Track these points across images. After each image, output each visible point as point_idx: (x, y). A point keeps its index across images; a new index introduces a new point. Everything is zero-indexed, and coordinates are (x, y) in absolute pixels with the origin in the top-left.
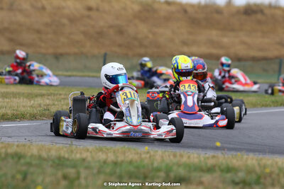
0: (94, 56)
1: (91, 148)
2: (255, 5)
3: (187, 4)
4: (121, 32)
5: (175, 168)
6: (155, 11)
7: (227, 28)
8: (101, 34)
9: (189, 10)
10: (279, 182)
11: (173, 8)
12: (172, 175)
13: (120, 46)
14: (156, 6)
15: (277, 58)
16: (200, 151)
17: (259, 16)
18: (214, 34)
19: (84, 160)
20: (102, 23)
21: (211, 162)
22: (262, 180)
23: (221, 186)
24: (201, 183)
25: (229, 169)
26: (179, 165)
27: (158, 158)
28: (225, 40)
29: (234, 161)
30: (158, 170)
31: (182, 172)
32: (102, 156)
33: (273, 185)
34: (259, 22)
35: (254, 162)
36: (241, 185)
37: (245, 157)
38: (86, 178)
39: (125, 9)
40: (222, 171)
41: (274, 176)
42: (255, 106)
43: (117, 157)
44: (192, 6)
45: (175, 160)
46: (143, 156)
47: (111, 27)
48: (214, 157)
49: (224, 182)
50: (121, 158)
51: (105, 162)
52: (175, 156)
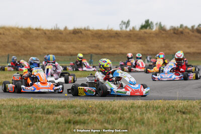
0: (3, 56)
1: (5, 99)
2: (78, 29)
3: (46, 30)
4: (15, 44)
5: (46, 107)
6: (31, 34)
7: (65, 40)
8: (5, 45)
9: (47, 32)
10: (96, 111)
11: (39, 32)
12: (45, 110)
13: (15, 51)
14: (31, 31)
15: (89, 54)
16: (57, 99)
17: (80, 34)
18: (59, 44)
19: (3, 105)
20: (6, 41)
21: (63, 104)
22: (88, 111)
23: (69, 114)
24: (60, 114)
25: (72, 107)
26: (48, 106)
27: (38, 102)
28: (65, 46)
29: (74, 103)
30: (38, 108)
31: (50, 109)
32: (11, 103)
33: (93, 113)
34: (80, 37)
35: (83, 103)
36: (78, 114)
37: (79, 100)
38: (4, 113)
39: (16, 33)
40: (68, 107)
41: (93, 109)
42: (80, 76)
43: (18, 103)
44: (48, 30)
45: (46, 104)
46: (31, 102)
47: (10, 42)
48: (64, 101)
49: (70, 113)
50: (20, 104)
51: (13, 106)
52: (46, 101)
